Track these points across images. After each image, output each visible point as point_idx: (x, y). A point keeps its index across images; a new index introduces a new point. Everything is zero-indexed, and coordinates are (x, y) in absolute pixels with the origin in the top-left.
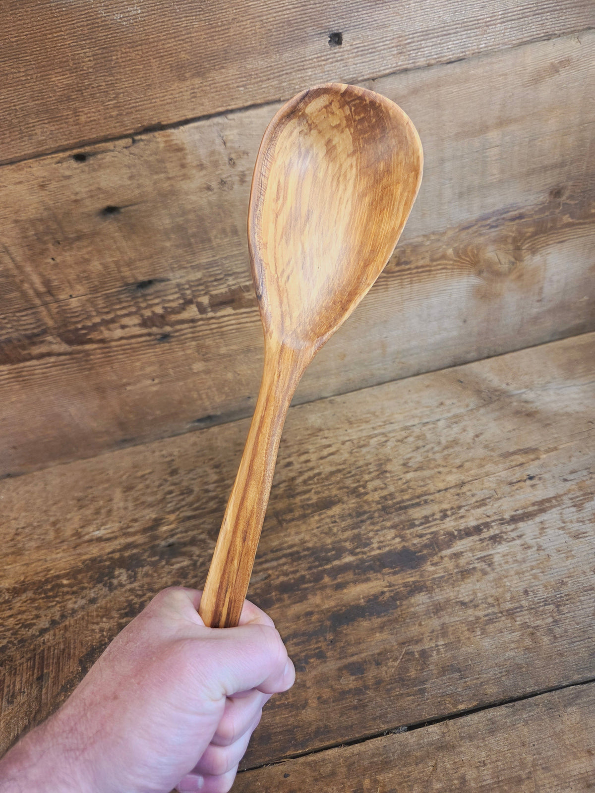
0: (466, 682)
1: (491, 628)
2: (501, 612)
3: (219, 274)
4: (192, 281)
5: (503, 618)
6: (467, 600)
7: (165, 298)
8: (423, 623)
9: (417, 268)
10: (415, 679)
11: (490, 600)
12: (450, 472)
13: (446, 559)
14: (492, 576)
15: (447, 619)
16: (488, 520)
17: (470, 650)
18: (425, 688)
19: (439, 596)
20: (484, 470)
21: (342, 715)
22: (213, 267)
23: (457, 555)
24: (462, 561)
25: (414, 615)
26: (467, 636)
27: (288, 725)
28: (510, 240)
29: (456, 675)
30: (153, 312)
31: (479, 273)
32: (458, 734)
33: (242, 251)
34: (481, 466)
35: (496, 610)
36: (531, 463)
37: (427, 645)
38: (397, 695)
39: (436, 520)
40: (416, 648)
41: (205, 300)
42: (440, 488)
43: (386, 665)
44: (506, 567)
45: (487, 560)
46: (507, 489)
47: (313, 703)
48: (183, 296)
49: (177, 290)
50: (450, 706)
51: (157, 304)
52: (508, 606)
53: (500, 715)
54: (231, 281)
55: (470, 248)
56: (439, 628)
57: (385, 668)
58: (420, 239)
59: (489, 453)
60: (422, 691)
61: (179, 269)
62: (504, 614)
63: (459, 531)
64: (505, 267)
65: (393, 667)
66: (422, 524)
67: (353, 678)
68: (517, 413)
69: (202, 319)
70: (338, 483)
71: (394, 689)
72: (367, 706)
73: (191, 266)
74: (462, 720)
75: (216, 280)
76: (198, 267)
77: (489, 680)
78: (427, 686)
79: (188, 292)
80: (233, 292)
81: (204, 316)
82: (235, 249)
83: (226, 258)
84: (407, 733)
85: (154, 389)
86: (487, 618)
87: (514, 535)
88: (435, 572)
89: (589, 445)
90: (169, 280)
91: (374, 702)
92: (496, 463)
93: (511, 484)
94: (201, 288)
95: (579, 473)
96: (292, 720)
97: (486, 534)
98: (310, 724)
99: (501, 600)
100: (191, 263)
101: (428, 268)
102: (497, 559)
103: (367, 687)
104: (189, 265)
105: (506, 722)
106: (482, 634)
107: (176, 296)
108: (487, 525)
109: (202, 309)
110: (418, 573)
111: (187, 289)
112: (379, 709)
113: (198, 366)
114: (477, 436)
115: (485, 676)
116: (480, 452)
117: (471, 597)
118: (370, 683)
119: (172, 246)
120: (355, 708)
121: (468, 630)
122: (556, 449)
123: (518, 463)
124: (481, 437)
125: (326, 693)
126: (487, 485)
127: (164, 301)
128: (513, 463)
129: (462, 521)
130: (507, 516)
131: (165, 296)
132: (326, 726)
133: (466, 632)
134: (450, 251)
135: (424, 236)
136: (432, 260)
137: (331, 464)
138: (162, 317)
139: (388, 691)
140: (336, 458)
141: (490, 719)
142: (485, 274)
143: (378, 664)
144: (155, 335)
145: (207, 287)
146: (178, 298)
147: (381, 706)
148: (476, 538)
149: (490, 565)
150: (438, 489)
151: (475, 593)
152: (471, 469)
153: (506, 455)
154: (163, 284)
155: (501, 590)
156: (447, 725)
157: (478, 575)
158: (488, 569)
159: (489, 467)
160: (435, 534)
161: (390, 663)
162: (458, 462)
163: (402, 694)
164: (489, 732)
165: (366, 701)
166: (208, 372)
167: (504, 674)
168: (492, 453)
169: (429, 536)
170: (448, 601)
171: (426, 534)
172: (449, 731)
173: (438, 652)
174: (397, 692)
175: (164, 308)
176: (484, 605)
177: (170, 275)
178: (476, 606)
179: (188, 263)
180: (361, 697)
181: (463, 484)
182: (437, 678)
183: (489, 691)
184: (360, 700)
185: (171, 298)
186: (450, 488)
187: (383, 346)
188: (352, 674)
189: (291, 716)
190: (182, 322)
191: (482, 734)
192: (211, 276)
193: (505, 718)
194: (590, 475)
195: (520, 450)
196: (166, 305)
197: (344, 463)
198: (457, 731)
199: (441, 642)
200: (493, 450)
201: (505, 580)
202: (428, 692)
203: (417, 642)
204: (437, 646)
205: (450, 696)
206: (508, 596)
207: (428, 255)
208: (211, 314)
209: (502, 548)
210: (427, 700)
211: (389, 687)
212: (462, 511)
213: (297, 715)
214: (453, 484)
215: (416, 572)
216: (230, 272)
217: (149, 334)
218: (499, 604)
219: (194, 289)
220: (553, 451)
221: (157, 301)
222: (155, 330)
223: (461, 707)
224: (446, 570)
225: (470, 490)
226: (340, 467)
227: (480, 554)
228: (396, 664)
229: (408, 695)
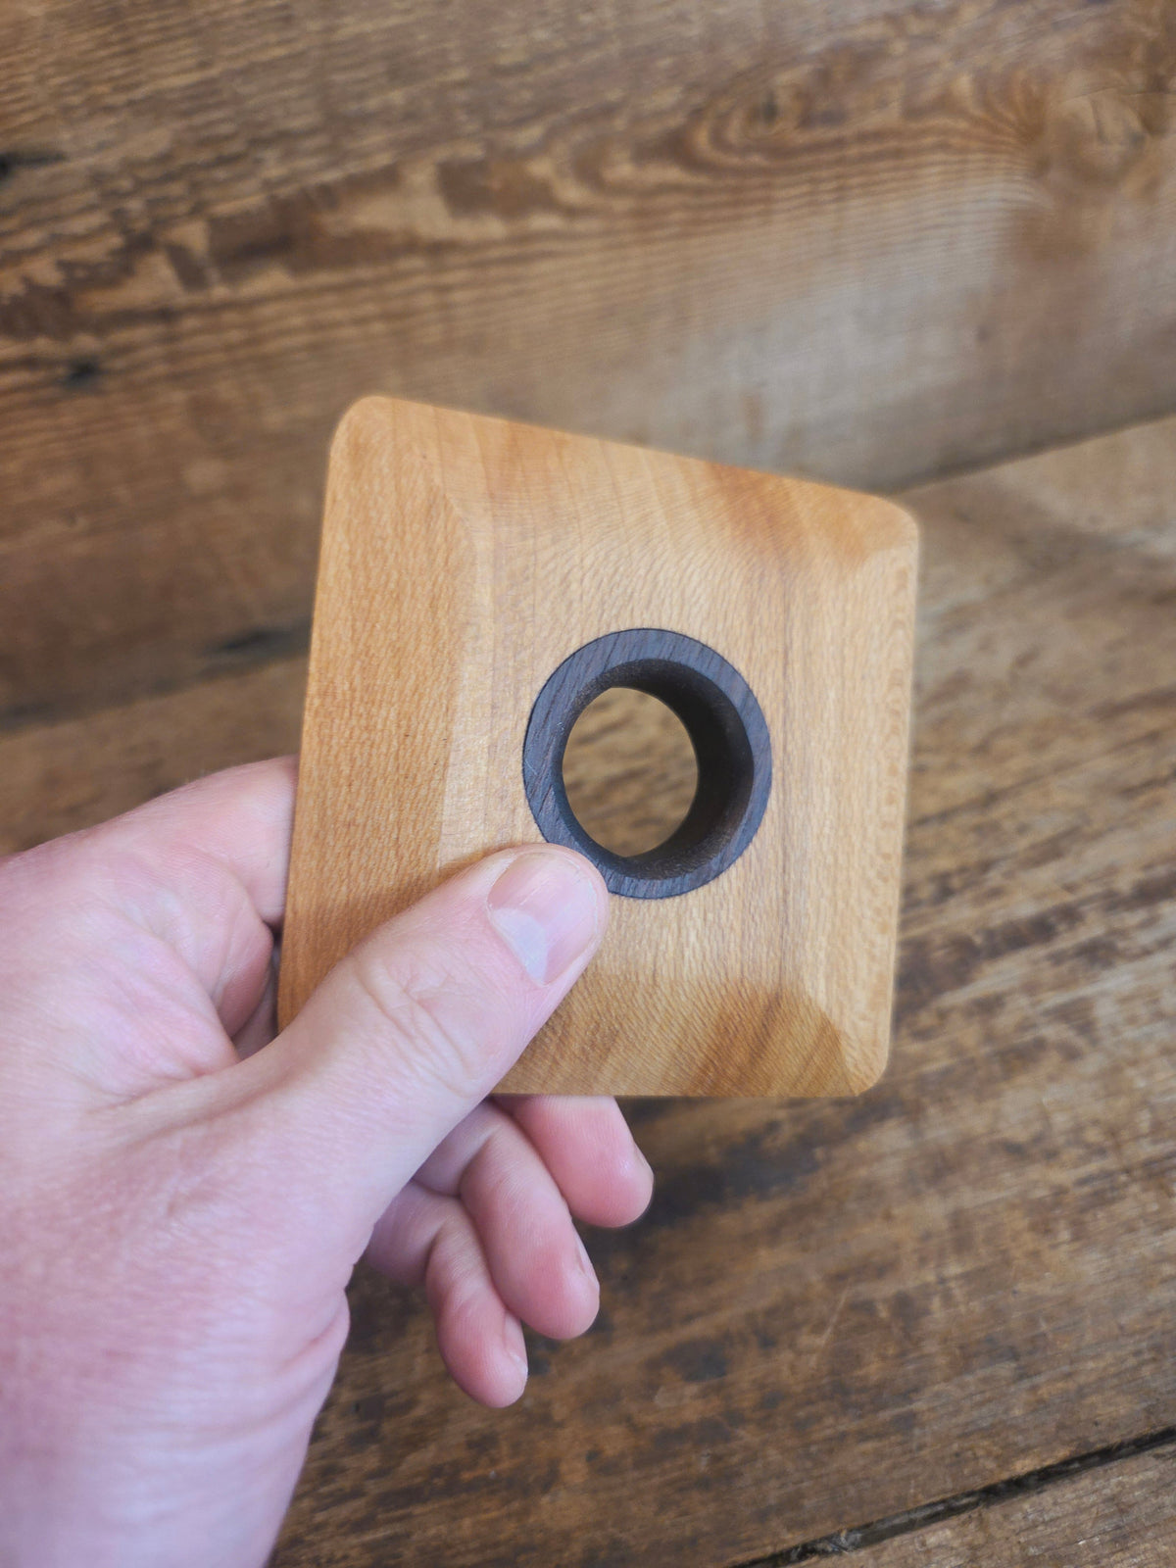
0: (1034, 1389)
1: (1099, 1220)
2: (1127, 1171)
3: (228, 138)
4: (142, 164)
5: (1135, 1188)
6: (1021, 1135)
7: (60, 228)
8: (896, 1211)
9: (863, 137)
10: (880, 1386)
11: (1093, 1135)
12: (952, 767)
13: (956, 1019)
14: (1093, 1063)
15: (968, 1198)
16: (1069, 898)
17: (1043, 1288)
18: (913, 1415)
19: (941, 1130)
20: (1047, 757)
21: (663, 1506)
22: (207, 108)
23: (989, 1006)
24: (1005, 1021)
25: (872, 1191)
26: (1031, 1247)
27: (496, 1545)
28: (1138, 54)
29: (1006, 1369)
30: (27, 281)
31: (1039, 169)
32: (1016, 1551)
33: (300, 46)
34: (1039, 745)
35: (1110, 1163)
37: (912, 1279)
38: (829, 1439)
40: (883, 1290)
41: (194, 236)
43: (792, 1346)
44: (1130, 1033)
45: (1077, 1016)
46: (1119, 807)
47: (576, 1472)
48: (119, 219)
49: (92, 196)
50: (990, 1464)
51: (35, 251)
52: (1147, 1150)
53: (1142, 1484)
54: (273, 168)
55: (1021, 75)
56: (944, 1225)
57: (786, 1356)
58: (877, 31)
59: (1057, 708)
60: (908, 1422)
61: (91, 115)
62: (1138, 1173)
63: (990, 934)
64: (1112, 153)
65: (811, 1351)
67: (693, 1389)
68: (1129, 595)
69: (192, 310)
70: (630, 808)
71: (819, 1418)
72: (739, 1474)
73: (131, 103)
74: (1026, 1507)
75: (222, 161)
76: (155, 107)
77: (1101, 1379)
78: (919, 1405)
79: (135, 205)
80: (284, 209)
81: (197, 298)
82: (272, 38)
83: (247, 72)
84: (863, 1553)
85: (80, 548)
86: (1086, 1190)
87: (1145, 938)
88: (923, 1059)
90: (59, 157)
91: (759, 1464)
92: (1081, 735)
93: (1129, 792)
94: (176, 189)
96: (510, 1528)
97: (1066, 941)
98: (566, 1536)
99: (1125, 1135)
100: (128, 88)
101: (892, 144)
102: (1105, 1012)
103: (736, 1418)
104: (120, 99)
105: (1161, 1507)
106: (1076, 1238)
107: (96, 220)
108: (1070, 915)
109: (190, 273)
111: (128, 195)
112: (774, 1483)
113: (204, 474)
114: (1022, 663)
115: (1091, 1365)
116: (1036, 707)
117: (1037, 1127)
118: (747, 1402)
119: (51, 16)
120: (703, 1483)
121: (1033, 1228)
123: (1143, 734)
124: (1035, 666)
125: (614, 1440)
126: (1059, 797)
127: (57, 240)
128: (1129, 735)
129: (994, 904)
130: (1124, 884)
131: (58, 218)
132: (615, 1544)
133: (1027, 1237)
134: (964, 84)
135: (891, 19)
136: (912, 112)
137: (609, 755)
138: (61, 297)
139: (800, 1427)
140: (623, 740)
141: (1112, 1499)
142: (1055, 175)
143: (768, 1343)
144: (49, 363)
145: (195, 187)
146: (103, 229)
147: (781, 1474)
148: (1039, 952)
149: (1086, 1027)
151: (1045, 1116)
152: (1010, 755)
153: (1111, 712)
154: (43, 173)
155: (1122, 1103)
156: (983, 1525)
157: (1051, 1061)
158: (1080, 1042)
159: (1062, 748)
161: (805, 1340)
162: (973, 735)
163: (843, 1436)
164: (1114, 1540)
165: (735, 1459)
166: (237, 491)
167: (1147, 1356)
168: (1069, 709)
170: (966, 1144)
172: (990, 1539)
173: (948, 1299)
174: (828, 1427)
175: (64, 266)
176: (1075, 1152)
177: (64, 138)
178: (1052, 1156)
179: (117, 90)
180: (720, 1449)
181: (990, 798)
182: (947, 1380)
183: (1105, 1412)
184: (716, 1459)
185: (79, 225)
186: (955, 811)
187: (754, 409)
188: (690, 1378)
189: (509, 1516)
190: (129, 317)
191: (1090, 1547)
192: (203, 143)
193: (1156, 1494)
196: (69, 255)
197: (647, 749)
198: (1014, 1538)
200: (1069, 699)
201: (1130, 1072)
202: (922, 1425)
203: (881, 1271)
204: (942, 1281)
205: (989, 1432)
206: (1144, 1121)
207: (896, 93)
208: (220, 292)
209: (1119, 980)
210: (921, 1447)
211: (801, 1414)
212: (994, 878)
213: (525, 1512)
214: (961, 799)
216: (266, 132)
217: (29, 363)
218: (1118, 1147)
219: (152, 193)
221: (32, 238)
222: (43, 345)
223: (1023, 1466)
224: (957, 1050)
225: (1012, 815)
226: (638, 764)
227: (1053, 999)
228: (821, 1341)
229: (863, 1436)
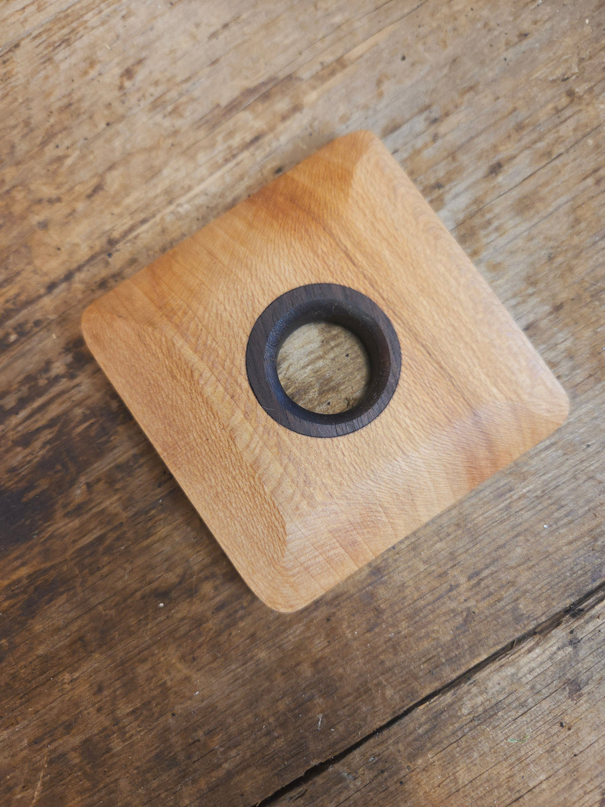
12: (72, 217)
13: (101, 487)
15: (128, 647)
20: (162, 184)
34: (152, 173)
36: (281, 127)
37: (93, 726)
39: (57, 378)
40: (70, 742)
42: (53, 277)
56: (114, 675)
59: (167, 123)
66: (23, 402)
88: (80, 533)
89: (423, 31)
92: (189, 152)
95: (405, 128)
110: (36, 550)
114: (128, 73)
116: (144, 126)
122: (341, 63)
123: (249, 137)
124: (141, 75)
128: (236, 141)
150: (47, 280)
152: (126, 189)
153: (216, 118)
159: (174, 171)
160: (61, 422)
162: (88, 176)
168: (178, 123)
169: (47, 435)
171: (39, 430)
186: (79, 268)
194: (432, 129)
195: (249, 92)
199: (124, 709)
200: (176, 112)
203: (68, 728)
214: (83, 253)
215: (31, 548)
220: (333, 73)
